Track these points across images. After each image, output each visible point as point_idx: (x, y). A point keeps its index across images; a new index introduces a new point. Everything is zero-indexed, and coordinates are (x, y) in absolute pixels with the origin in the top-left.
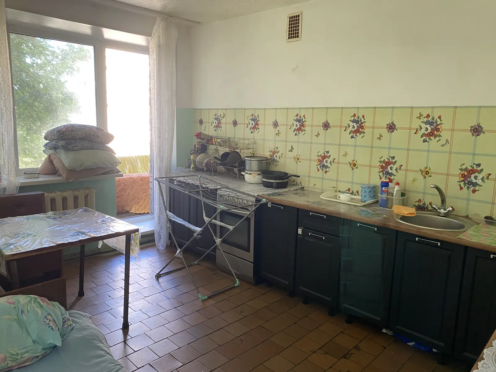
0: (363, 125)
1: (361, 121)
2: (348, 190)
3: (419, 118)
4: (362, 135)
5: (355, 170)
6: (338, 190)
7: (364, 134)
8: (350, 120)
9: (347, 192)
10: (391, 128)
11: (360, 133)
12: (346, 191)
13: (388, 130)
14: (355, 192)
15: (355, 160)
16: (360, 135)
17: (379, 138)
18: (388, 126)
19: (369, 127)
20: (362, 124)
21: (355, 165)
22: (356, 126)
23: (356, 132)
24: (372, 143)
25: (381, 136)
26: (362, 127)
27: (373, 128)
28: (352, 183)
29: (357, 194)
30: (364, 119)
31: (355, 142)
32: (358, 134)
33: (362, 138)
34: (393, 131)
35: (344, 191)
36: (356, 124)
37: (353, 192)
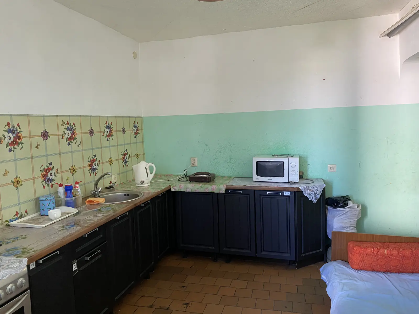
0: (20, 135)
1: (17, 130)
2: (16, 215)
3: (62, 125)
4: (20, 146)
5: (20, 188)
6: (4, 220)
7: (22, 145)
8: (4, 131)
9: (16, 217)
10: (45, 135)
11: (18, 144)
12: (14, 218)
13: (43, 137)
14: (24, 213)
15: (18, 176)
16: (18, 146)
17: (37, 147)
18: (42, 134)
19: (26, 137)
20: (19, 133)
21: (19, 182)
22: (12, 137)
23: (14, 143)
24: (32, 154)
25: (38, 145)
26: (19, 138)
27: (30, 137)
28: (19, 204)
29: (26, 214)
30: (20, 128)
31: (15, 155)
32: (16, 146)
33: (21, 149)
34: (47, 139)
35: (11, 218)
36: (12, 135)
37: (22, 215)
